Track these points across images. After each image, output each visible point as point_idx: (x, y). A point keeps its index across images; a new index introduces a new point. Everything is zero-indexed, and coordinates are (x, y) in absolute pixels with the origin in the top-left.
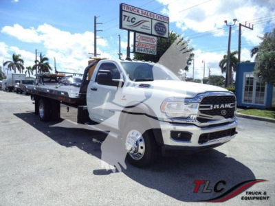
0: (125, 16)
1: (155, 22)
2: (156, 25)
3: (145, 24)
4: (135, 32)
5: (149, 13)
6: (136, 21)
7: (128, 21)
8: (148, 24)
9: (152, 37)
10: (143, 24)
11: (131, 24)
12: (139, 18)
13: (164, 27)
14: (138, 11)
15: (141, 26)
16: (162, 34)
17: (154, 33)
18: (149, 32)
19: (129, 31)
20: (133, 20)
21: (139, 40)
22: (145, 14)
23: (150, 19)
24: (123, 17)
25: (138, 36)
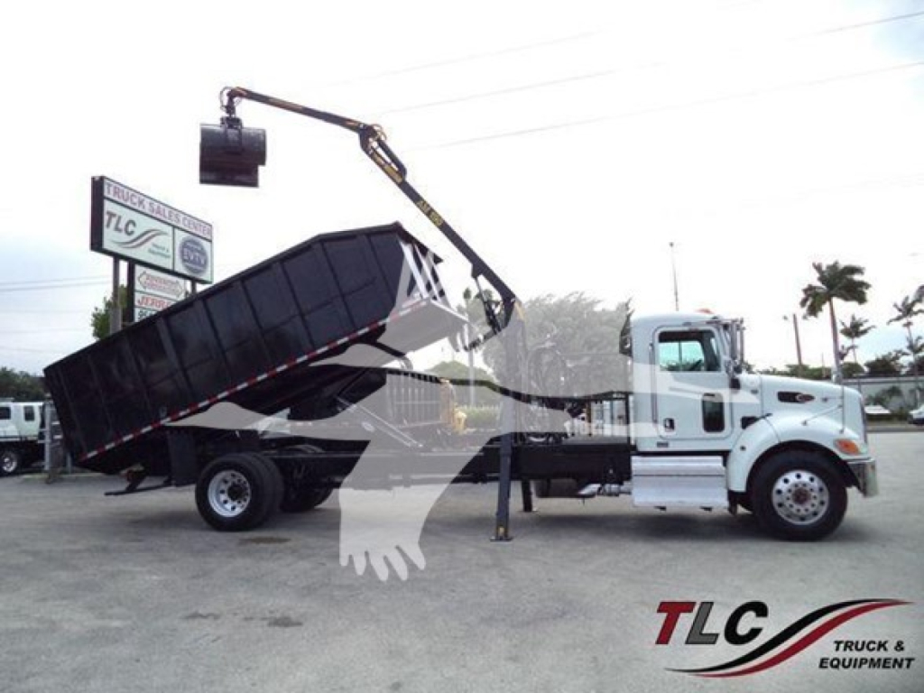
0: (111, 215)
1: (180, 236)
2: (184, 245)
3: (158, 240)
4: (133, 263)
5: (167, 210)
6: (138, 232)
7: (117, 229)
8: (164, 241)
9: (174, 279)
10: (154, 240)
11: (124, 238)
12: (144, 224)
13: (203, 252)
14: (141, 202)
15: (149, 245)
16: (198, 272)
17: (180, 268)
18: (167, 264)
19: (117, 257)
20: (131, 228)
21: (145, 287)
22: (158, 212)
23: (170, 228)
24: (106, 217)
25: (141, 276)
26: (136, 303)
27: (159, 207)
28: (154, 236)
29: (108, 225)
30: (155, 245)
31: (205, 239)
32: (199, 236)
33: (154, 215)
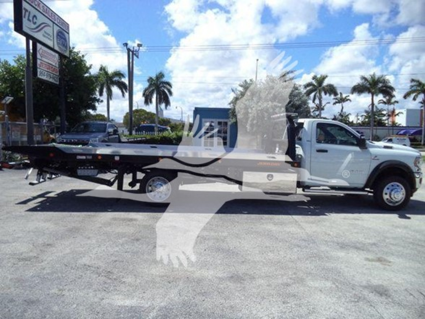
0: (26, 10)
1: (56, 28)
2: (58, 34)
4: (35, 41)
5: (50, 12)
6: (38, 23)
7: (29, 20)
8: (49, 30)
9: (54, 54)
10: (45, 29)
11: (32, 25)
12: (41, 19)
13: (65, 39)
14: (39, 5)
15: (43, 31)
16: (64, 51)
17: (56, 47)
18: (51, 44)
19: (28, 37)
20: (35, 20)
21: (41, 57)
22: (46, 13)
23: (52, 23)
24: (24, 11)
25: (39, 50)
26: (38, 66)
27: (47, 10)
28: (44, 27)
29: (25, 17)
30: (45, 32)
31: (66, 32)
32: (64, 30)
33: (44, 13)
